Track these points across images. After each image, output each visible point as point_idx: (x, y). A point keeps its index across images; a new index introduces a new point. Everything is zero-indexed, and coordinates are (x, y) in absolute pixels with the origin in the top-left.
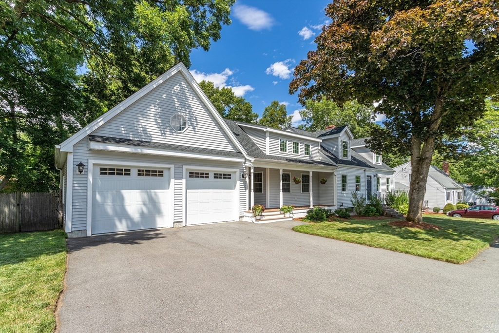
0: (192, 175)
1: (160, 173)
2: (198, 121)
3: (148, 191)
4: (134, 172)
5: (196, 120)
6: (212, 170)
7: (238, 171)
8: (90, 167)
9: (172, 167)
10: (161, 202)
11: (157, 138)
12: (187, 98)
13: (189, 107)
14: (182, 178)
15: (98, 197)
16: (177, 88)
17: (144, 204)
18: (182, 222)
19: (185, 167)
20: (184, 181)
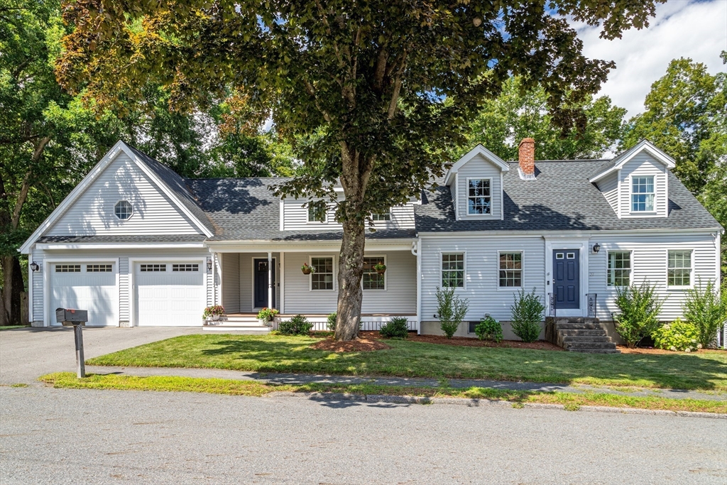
0: (144, 268)
1: (108, 268)
2: (148, 206)
3: (97, 287)
4: (84, 268)
5: (144, 202)
6: (169, 260)
7: (204, 259)
8: (45, 266)
9: (116, 260)
10: (111, 299)
11: (101, 231)
12: (132, 181)
13: (136, 189)
14: (127, 272)
15: (55, 294)
16: (120, 171)
17: (95, 304)
18: (128, 321)
19: (131, 260)
20: (130, 276)
